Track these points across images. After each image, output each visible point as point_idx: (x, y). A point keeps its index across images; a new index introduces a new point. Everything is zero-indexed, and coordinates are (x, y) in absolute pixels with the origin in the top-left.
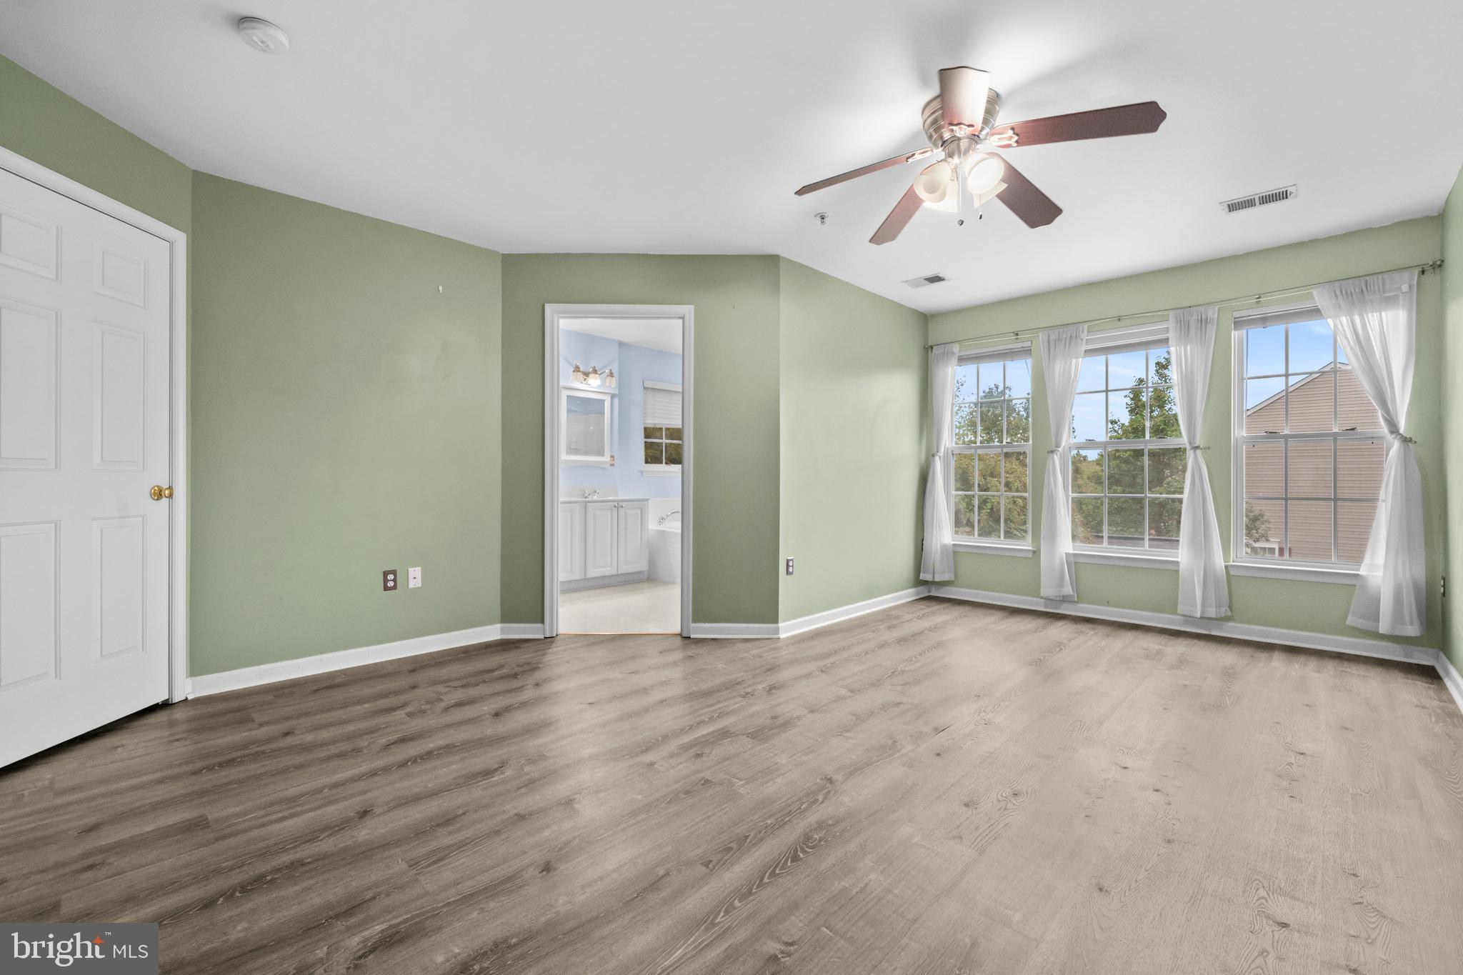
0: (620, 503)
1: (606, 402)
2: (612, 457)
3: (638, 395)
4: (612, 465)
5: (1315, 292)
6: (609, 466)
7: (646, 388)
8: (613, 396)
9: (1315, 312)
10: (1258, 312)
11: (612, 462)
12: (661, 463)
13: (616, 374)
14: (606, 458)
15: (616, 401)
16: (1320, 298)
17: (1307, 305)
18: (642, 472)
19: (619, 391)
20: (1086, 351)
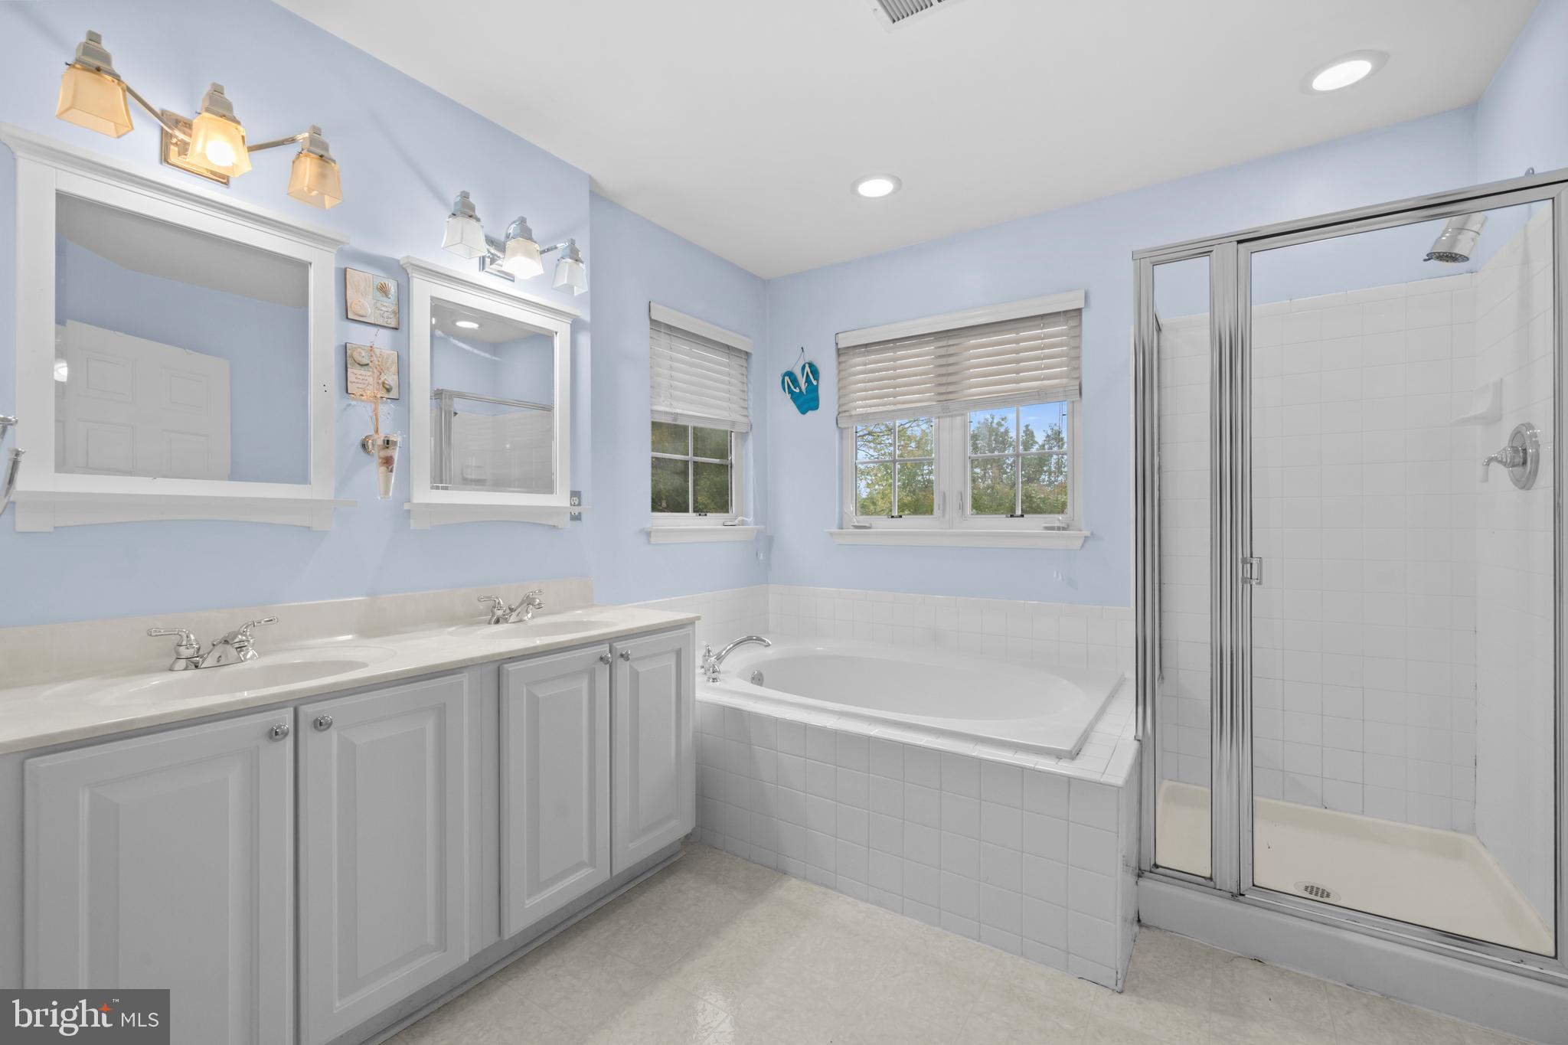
0: (619, 646)
1: (557, 341)
2: (575, 494)
3: (637, 338)
4: (577, 518)
6: (565, 522)
7: (655, 324)
8: (576, 326)
11: (576, 510)
12: (686, 510)
13: (584, 253)
14: (560, 499)
15: (585, 340)
18: (648, 534)
19: (591, 319)
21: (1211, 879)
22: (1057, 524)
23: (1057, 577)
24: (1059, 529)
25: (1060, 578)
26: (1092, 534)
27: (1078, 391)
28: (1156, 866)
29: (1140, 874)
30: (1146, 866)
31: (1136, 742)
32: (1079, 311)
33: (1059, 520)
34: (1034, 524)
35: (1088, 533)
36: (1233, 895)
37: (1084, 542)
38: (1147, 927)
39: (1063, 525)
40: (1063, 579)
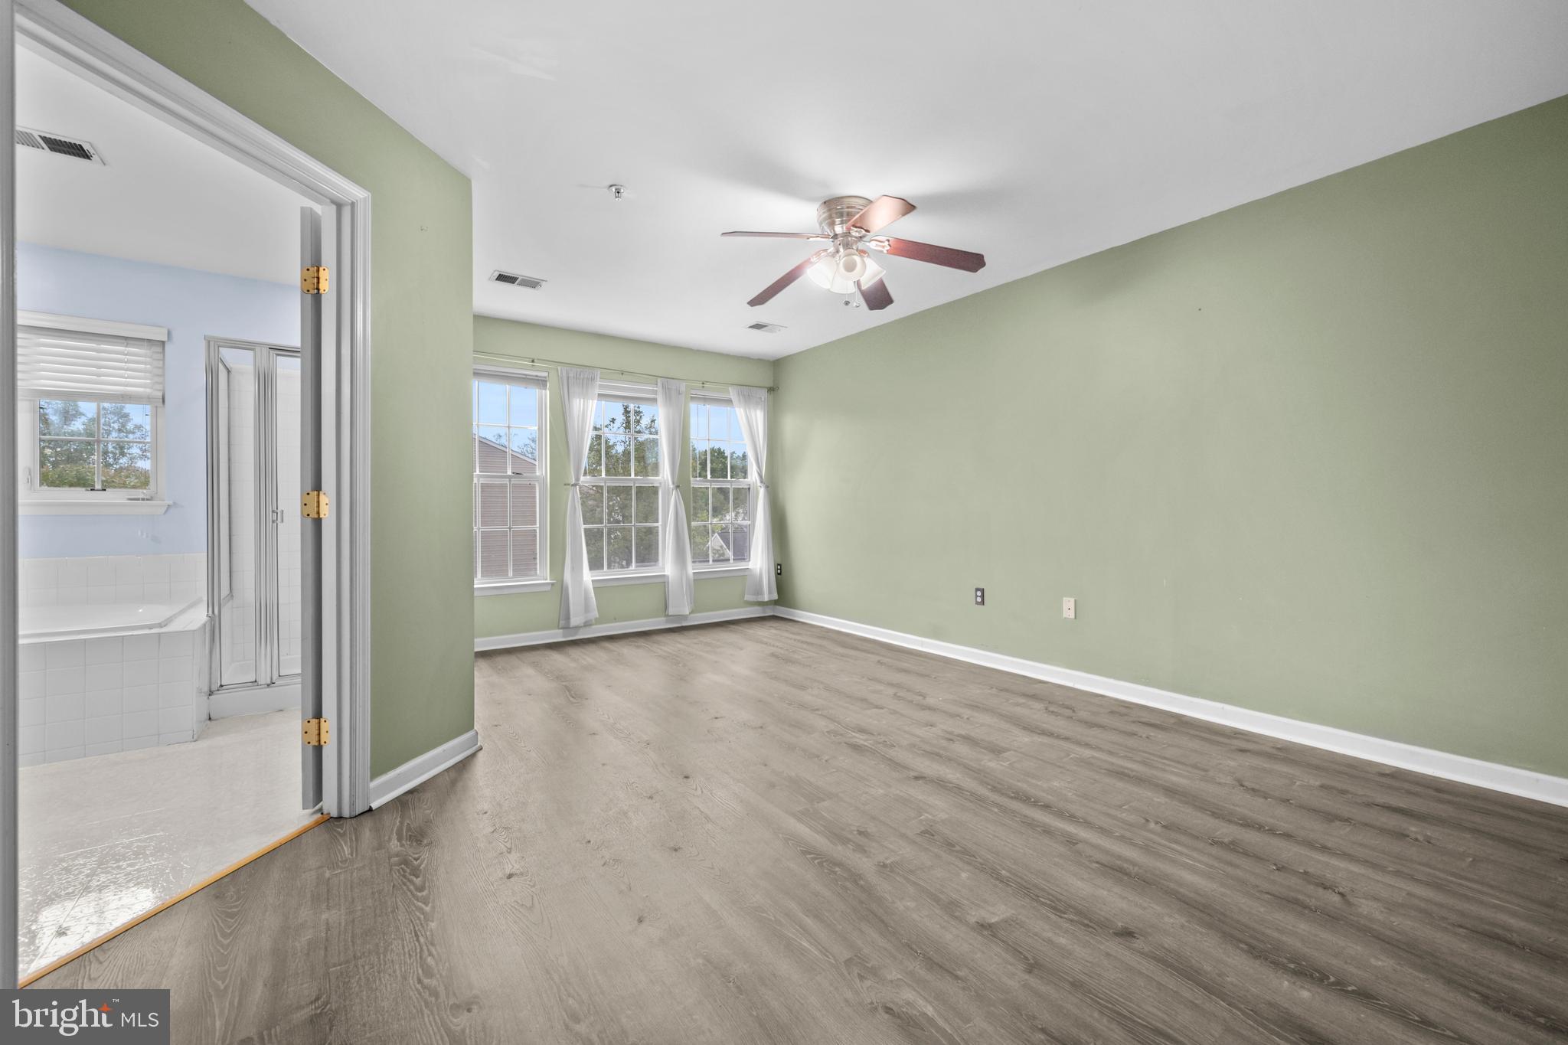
5: (730, 389)
9: (729, 401)
10: (701, 393)
16: (732, 394)
17: (724, 396)
20: (599, 395)
21: (256, 681)
22: (142, 496)
23: (142, 534)
24: (143, 499)
25: (144, 536)
26: (175, 503)
27: (161, 400)
28: (221, 686)
29: (211, 693)
30: (214, 688)
31: (208, 618)
32: (163, 343)
33: (144, 493)
34: (115, 497)
35: (171, 503)
36: (268, 685)
37: (168, 508)
38: (215, 720)
39: (148, 497)
40: (147, 537)
